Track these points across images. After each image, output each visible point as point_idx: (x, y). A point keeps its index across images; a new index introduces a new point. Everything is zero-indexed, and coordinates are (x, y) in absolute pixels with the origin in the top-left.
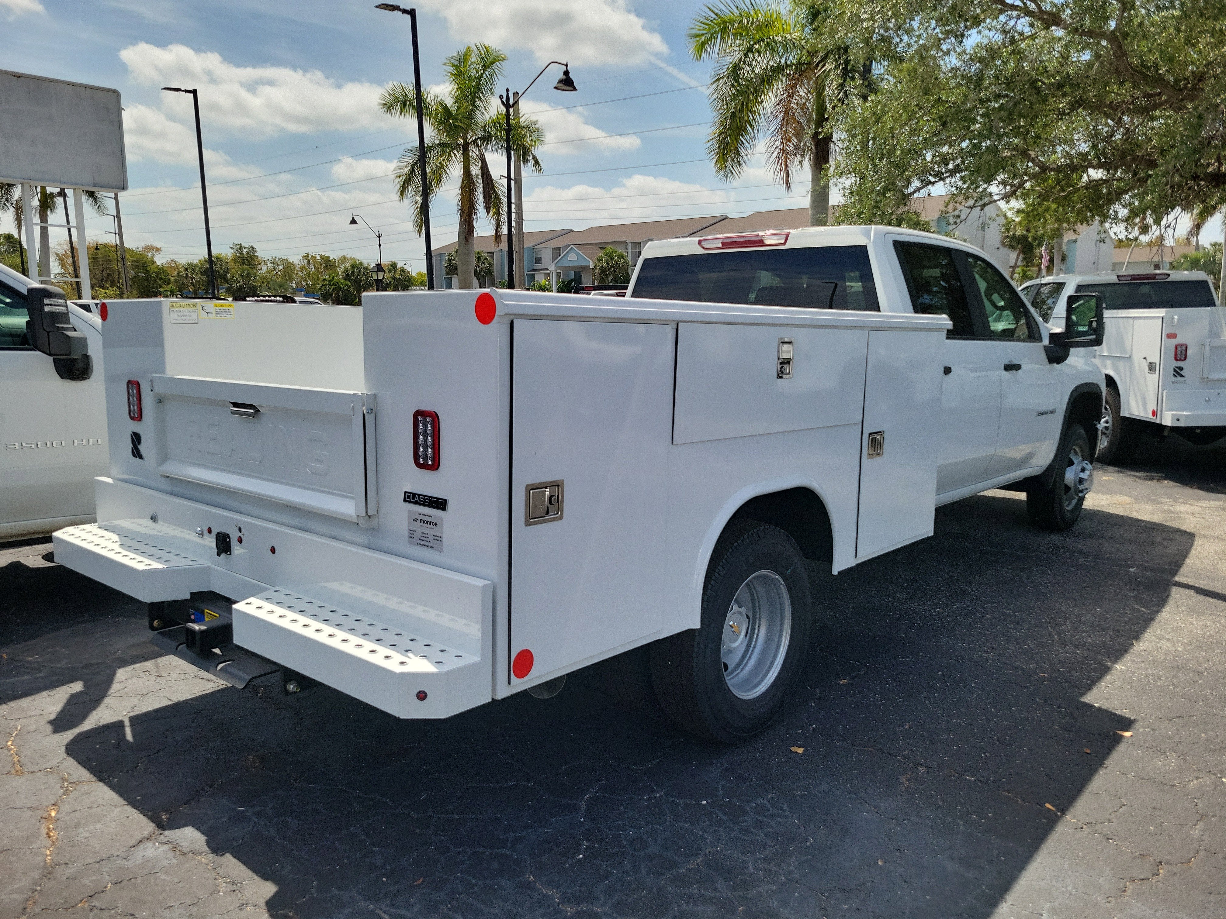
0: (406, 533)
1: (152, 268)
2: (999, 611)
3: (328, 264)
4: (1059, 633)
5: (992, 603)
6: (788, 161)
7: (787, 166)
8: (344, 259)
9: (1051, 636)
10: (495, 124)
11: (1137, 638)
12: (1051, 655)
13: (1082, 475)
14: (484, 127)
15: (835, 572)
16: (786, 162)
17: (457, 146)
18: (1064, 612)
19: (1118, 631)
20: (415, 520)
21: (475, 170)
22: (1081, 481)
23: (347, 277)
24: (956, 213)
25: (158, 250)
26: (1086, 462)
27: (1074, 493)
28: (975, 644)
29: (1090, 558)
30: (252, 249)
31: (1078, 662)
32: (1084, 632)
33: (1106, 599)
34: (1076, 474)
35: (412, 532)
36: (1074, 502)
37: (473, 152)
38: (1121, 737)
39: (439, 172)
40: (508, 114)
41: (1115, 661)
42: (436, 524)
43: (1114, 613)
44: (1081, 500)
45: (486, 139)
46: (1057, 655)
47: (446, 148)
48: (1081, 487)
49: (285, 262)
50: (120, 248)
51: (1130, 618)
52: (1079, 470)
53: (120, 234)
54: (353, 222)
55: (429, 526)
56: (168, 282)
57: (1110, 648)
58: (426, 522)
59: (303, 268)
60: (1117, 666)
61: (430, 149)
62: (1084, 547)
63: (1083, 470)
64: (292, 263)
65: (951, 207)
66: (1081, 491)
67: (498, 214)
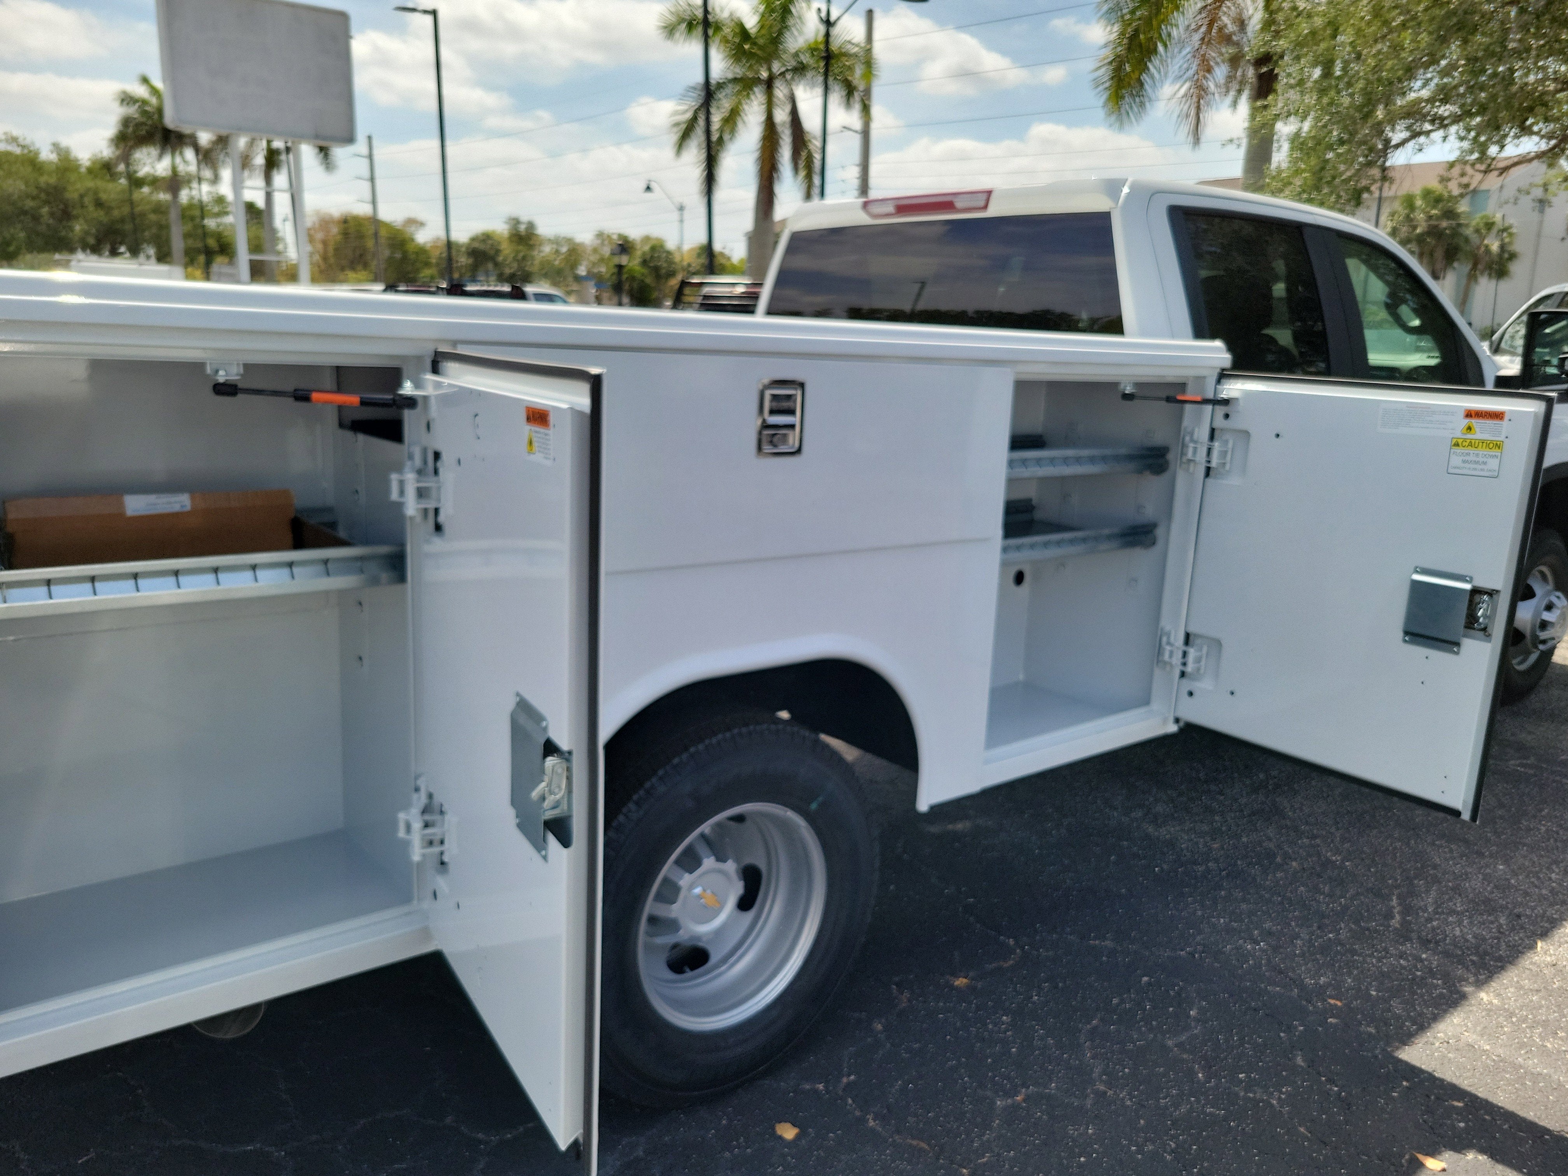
1: (410, 247)
2: (1319, 854)
3: (625, 247)
4: (1407, 910)
5: (1315, 837)
6: (1202, 102)
7: (1198, 108)
8: (647, 239)
9: (1389, 916)
10: (812, 50)
11: (1544, 934)
12: (1368, 959)
13: (1547, 616)
14: (796, 55)
15: (923, 805)
16: (1199, 102)
17: (757, 81)
18: (1435, 867)
19: (1519, 916)
21: (781, 116)
22: (1544, 625)
23: (644, 263)
24: (1465, 180)
25: (422, 224)
26: (1559, 594)
27: (1530, 645)
28: (1242, 921)
29: (1532, 760)
30: (531, 226)
31: (1413, 979)
32: (1453, 912)
33: (1524, 845)
34: (1537, 613)
36: (1533, 657)
37: (780, 92)
38: (1421, 1165)
39: (732, 119)
40: (827, 35)
41: (1480, 984)
43: (1527, 876)
44: (1551, 652)
45: (800, 69)
46: (1379, 960)
47: (745, 85)
48: (1543, 635)
49: (569, 241)
50: (374, 220)
51: (1552, 891)
52: (1543, 606)
53: (374, 202)
54: (648, 188)
56: (427, 264)
57: (1486, 953)
59: (595, 250)
60: (1483, 995)
61: (720, 86)
62: (1529, 738)
63: (1549, 607)
64: (581, 245)
65: (1456, 171)
66: (1544, 642)
67: (809, 177)
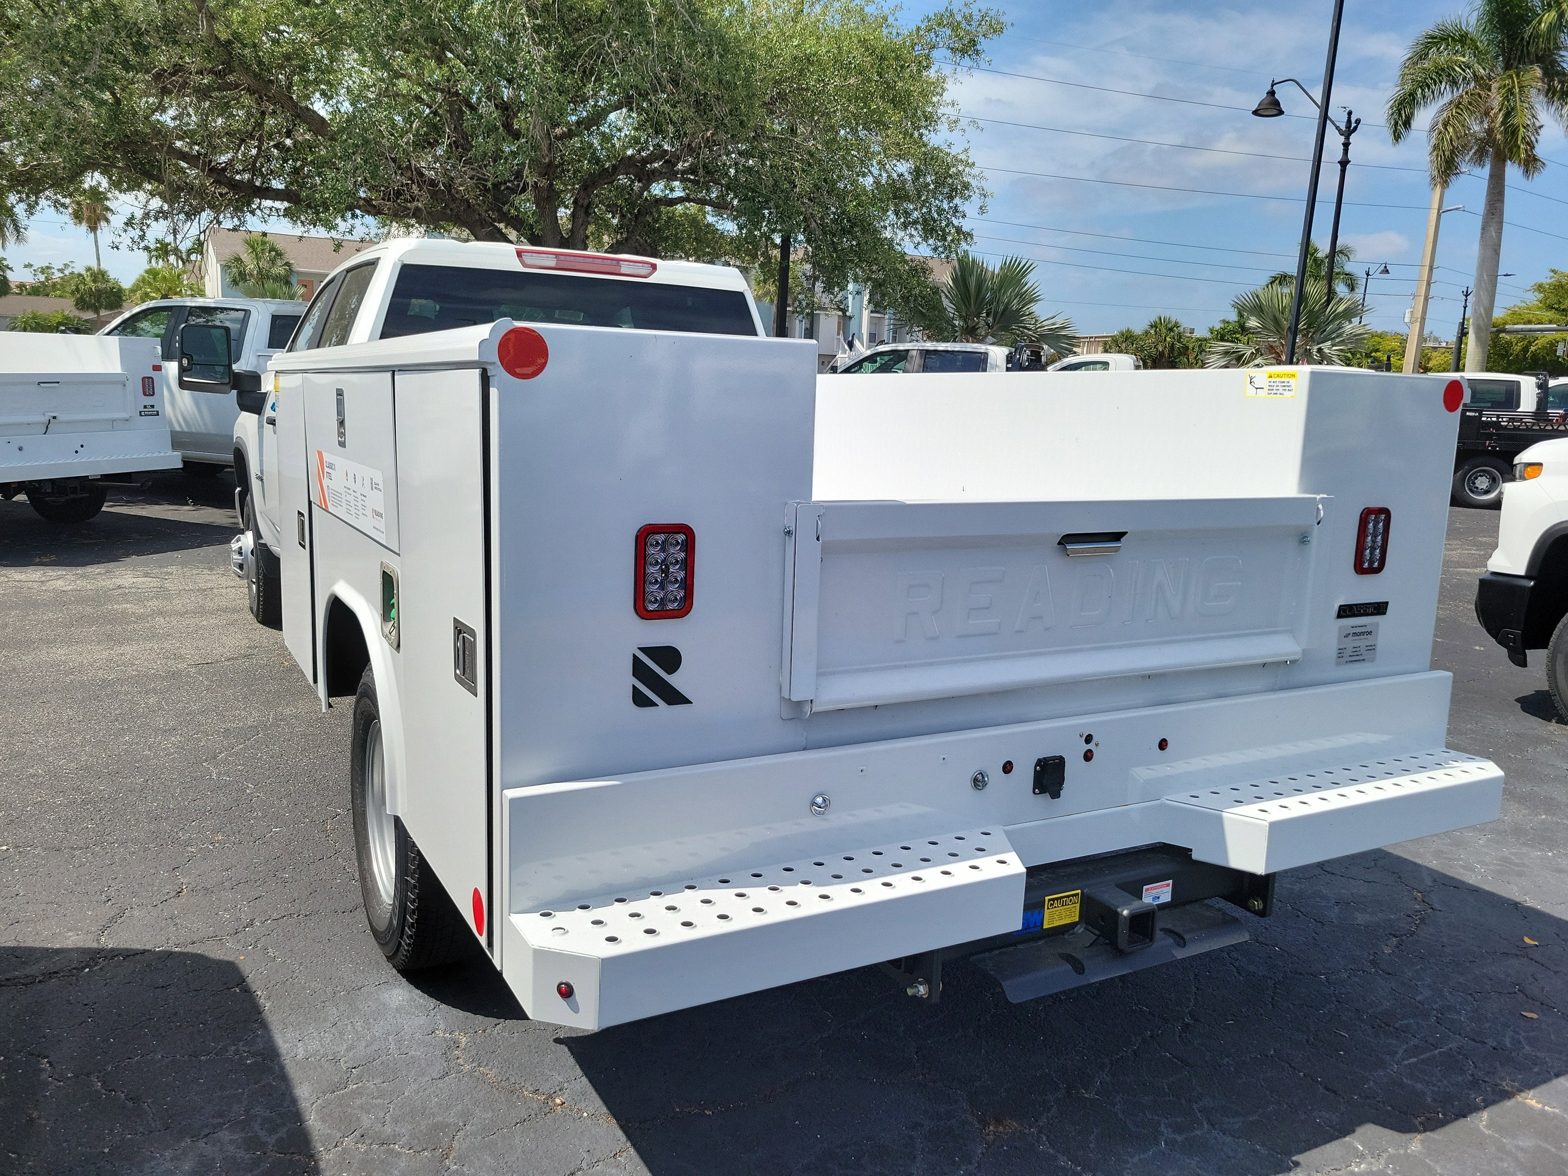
0: (1334, 652)
20: (1347, 636)
35: (1340, 651)
42: (1370, 633)
55: (1363, 637)
58: (1363, 633)
